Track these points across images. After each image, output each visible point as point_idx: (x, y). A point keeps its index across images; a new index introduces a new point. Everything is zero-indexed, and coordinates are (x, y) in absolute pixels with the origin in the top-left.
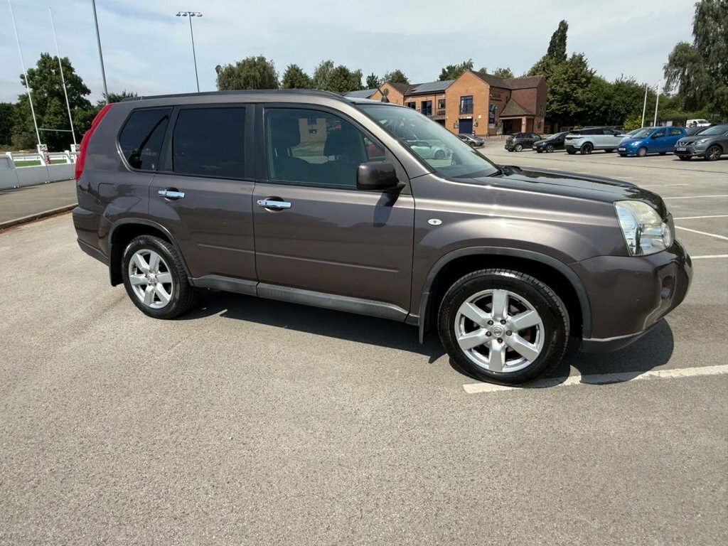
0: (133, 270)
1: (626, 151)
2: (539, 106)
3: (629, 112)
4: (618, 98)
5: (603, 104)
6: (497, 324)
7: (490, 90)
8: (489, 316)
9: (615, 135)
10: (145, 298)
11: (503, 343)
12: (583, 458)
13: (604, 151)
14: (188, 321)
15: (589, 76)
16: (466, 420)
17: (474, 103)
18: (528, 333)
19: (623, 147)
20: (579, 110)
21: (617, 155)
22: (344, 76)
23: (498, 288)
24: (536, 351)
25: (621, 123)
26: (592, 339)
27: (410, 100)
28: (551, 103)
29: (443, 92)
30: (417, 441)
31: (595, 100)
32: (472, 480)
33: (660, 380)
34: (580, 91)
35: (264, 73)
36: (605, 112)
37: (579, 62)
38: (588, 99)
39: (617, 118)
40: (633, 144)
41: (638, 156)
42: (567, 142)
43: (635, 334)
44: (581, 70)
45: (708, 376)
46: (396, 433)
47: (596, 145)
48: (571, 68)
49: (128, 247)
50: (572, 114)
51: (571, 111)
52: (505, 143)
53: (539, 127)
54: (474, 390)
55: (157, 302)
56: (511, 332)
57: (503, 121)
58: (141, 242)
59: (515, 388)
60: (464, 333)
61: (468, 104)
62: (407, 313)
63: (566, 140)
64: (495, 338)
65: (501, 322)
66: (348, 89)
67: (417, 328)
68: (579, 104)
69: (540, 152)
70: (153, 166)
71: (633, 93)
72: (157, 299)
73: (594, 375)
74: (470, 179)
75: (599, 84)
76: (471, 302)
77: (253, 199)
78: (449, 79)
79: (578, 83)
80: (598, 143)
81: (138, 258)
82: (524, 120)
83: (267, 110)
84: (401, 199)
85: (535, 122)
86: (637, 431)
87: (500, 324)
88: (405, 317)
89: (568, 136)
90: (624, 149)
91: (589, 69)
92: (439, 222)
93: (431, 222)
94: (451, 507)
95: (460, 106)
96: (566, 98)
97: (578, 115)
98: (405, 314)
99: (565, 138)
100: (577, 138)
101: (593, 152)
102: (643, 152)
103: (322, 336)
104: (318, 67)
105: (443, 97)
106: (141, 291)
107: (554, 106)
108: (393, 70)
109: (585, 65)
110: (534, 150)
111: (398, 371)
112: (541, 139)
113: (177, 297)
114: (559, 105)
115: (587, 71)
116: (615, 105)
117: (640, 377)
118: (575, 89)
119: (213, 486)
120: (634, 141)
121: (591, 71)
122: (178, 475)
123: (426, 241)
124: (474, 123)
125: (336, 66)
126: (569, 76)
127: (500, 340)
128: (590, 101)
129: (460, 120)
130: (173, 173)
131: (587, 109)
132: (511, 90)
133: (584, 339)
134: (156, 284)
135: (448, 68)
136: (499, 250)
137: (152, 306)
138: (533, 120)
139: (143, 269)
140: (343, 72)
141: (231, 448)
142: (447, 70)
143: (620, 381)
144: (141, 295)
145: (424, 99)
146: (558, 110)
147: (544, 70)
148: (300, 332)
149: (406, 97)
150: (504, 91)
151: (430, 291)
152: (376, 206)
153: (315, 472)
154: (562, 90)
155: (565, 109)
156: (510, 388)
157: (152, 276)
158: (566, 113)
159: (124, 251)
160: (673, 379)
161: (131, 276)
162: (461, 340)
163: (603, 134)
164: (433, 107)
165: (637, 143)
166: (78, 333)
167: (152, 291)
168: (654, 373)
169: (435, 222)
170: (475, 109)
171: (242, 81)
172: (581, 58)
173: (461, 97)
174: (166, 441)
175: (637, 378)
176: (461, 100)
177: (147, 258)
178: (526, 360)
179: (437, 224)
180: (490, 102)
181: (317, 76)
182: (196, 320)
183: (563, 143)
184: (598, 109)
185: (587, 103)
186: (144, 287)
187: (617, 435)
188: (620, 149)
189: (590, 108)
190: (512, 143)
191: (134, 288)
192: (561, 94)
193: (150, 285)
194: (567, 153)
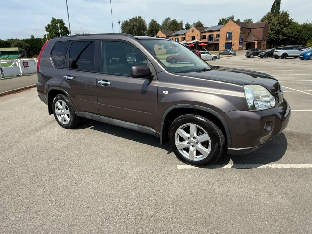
0: (57, 109)
1: (304, 57)
2: (264, 36)
3: (309, 38)
4: (304, 32)
5: (296, 35)
6: (192, 139)
7: (241, 29)
8: (188, 135)
9: (299, 50)
10: (61, 120)
11: (195, 148)
12: (216, 203)
13: (293, 57)
14: (77, 130)
15: (290, 21)
16: (171, 181)
17: (233, 35)
18: (205, 144)
19: (302, 55)
20: (284, 38)
21: (299, 59)
22: (175, 24)
23: (192, 123)
24: (208, 152)
25: (305, 44)
26: (232, 149)
27: (204, 34)
28: (271, 35)
29: (219, 30)
30: (146, 188)
31: (292, 33)
32: (162, 208)
33: (271, 169)
34: (285, 29)
35: (140, 23)
36: (297, 39)
37: (286, 15)
38: (289, 32)
39: (303, 41)
41: (310, 60)
43: (253, 147)
44: (286, 19)
45: (295, 169)
46: (139, 184)
47: (289, 54)
48: (281, 18)
49: (54, 99)
50: (281, 39)
51: (280, 38)
52: (245, 54)
53: (264, 46)
54: (181, 167)
55: (66, 122)
56: (198, 143)
57: (246, 43)
58: (59, 97)
59: (199, 168)
60: (179, 142)
61: (230, 36)
62: (156, 132)
63: (274, 52)
64: (191, 145)
65: (194, 138)
66: (176, 30)
67: (159, 138)
68: (284, 35)
69: (262, 58)
70: (62, 66)
71: (311, 29)
72: (65, 121)
73: (240, 165)
74: (182, 74)
75: (295, 25)
76: (182, 128)
77: (97, 80)
78: (222, 24)
79: (284, 25)
80: (290, 53)
81: (58, 104)
82: (256, 43)
83: (103, 42)
84: (153, 82)
85: (262, 44)
86: (248, 192)
87: (193, 139)
88: (155, 133)
89: (275, 50)
90: (303, 56)
91: (290, 18)
92: (167, 92)
93: (164, 92)
94: (147, 219)
95: (226, 37)
96: (278, 32)
97: (283, 40)
98: (155, 132)
99: (274, 51)
100: (280, 51)
101: (287, 58)
103: (127, 139)
104: (164, 20)
105: (218, 33)
106: (60, 117)
107: (272, 36)
108: (197, 21)
109: (288, 16)
110: (259, 57)
111: (152, 157)
112: (263, 52)
113: (72, 120)
114: (274, 36)
115: (289, 19)
116: (302, 35)
117: (261, 167)
118: (283, 28)
119: (56, 200)
120: (308, 53)
121: (291, 19)
122: (45, 194)
123: (163, 101)
124: (232, 44)
125: (172, 20)
126: (280, 22)
127: (193, 146)
128: (290, 33)
129: (226, 43)
130: (69, 69)
131: (288, 37)
132: (251, 29)
133: (228, 148)
134: (64, 114)
135: (222, 19)
136: (191, 106)
137: (64, 123)
138: (261, 43)
139: (60, 108)
140: (174, 22)
141: (70, 185)
142: (222, 20)
143: (251, 168)
144: (59, 118)
145: (210, 34)
146: (274, 38)
147: (268, 19)
148: (119, 137)
149: (202, 33)
150: (247, 29)
151: (164, 123)
152: (143, 85)
153: (98, 198)
154: (276, 28)
155: (277, 37)
156: (197, 168)
157: (63, 111)
158: (278, 39)
159: (53, 100)
160: (277, 169)
161: (56, 111)
162: (178, 145)
163: (293, 49)
164: (214, 37)
165: (309, 54)
166: (34, 133)
167: (63, 117)
168: (269, 165)
169: (166, 92)
170: (233, 38)
171: (131, 27)
172: (286, 13)
173: (227, 33)
174: (46, 180)
175: (260, 167)
176: (227, 34)
177: (61, 103)
178: (204, 156)
179: (166, 93)
180: (240, 35)
181: (163, 24)
182: (80, 130)
183: (273, 54)
184: (294, 37)
185: (288, 34)
186: (61, 115)
187: (237, 194)
188: (300, 56)
189: (290, 37)
190: (249, 53)
191: (57, 115)
192: (276, 30)
193: (62, 115)
194: (274, 58)
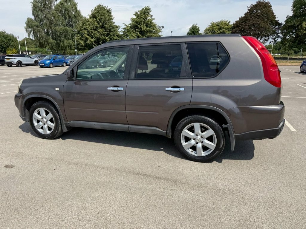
1: (44, 65)
3: (8, 46)
9: (31, 58)
13: (25, 65)
21: (38, 67)
40: (46, 62)
41: (50, 67)
42: (6, 61)
47: (23, 62)
71: (7, 37)
89: (6, 58)
100: (13, 59)
101: (22, 65)
102: (51, 66)
165: (48, 62)
188: (41, 64)
194: (7, 66)
